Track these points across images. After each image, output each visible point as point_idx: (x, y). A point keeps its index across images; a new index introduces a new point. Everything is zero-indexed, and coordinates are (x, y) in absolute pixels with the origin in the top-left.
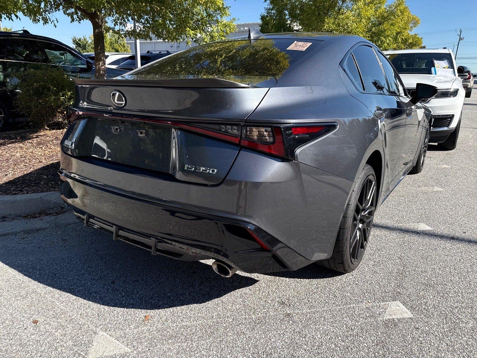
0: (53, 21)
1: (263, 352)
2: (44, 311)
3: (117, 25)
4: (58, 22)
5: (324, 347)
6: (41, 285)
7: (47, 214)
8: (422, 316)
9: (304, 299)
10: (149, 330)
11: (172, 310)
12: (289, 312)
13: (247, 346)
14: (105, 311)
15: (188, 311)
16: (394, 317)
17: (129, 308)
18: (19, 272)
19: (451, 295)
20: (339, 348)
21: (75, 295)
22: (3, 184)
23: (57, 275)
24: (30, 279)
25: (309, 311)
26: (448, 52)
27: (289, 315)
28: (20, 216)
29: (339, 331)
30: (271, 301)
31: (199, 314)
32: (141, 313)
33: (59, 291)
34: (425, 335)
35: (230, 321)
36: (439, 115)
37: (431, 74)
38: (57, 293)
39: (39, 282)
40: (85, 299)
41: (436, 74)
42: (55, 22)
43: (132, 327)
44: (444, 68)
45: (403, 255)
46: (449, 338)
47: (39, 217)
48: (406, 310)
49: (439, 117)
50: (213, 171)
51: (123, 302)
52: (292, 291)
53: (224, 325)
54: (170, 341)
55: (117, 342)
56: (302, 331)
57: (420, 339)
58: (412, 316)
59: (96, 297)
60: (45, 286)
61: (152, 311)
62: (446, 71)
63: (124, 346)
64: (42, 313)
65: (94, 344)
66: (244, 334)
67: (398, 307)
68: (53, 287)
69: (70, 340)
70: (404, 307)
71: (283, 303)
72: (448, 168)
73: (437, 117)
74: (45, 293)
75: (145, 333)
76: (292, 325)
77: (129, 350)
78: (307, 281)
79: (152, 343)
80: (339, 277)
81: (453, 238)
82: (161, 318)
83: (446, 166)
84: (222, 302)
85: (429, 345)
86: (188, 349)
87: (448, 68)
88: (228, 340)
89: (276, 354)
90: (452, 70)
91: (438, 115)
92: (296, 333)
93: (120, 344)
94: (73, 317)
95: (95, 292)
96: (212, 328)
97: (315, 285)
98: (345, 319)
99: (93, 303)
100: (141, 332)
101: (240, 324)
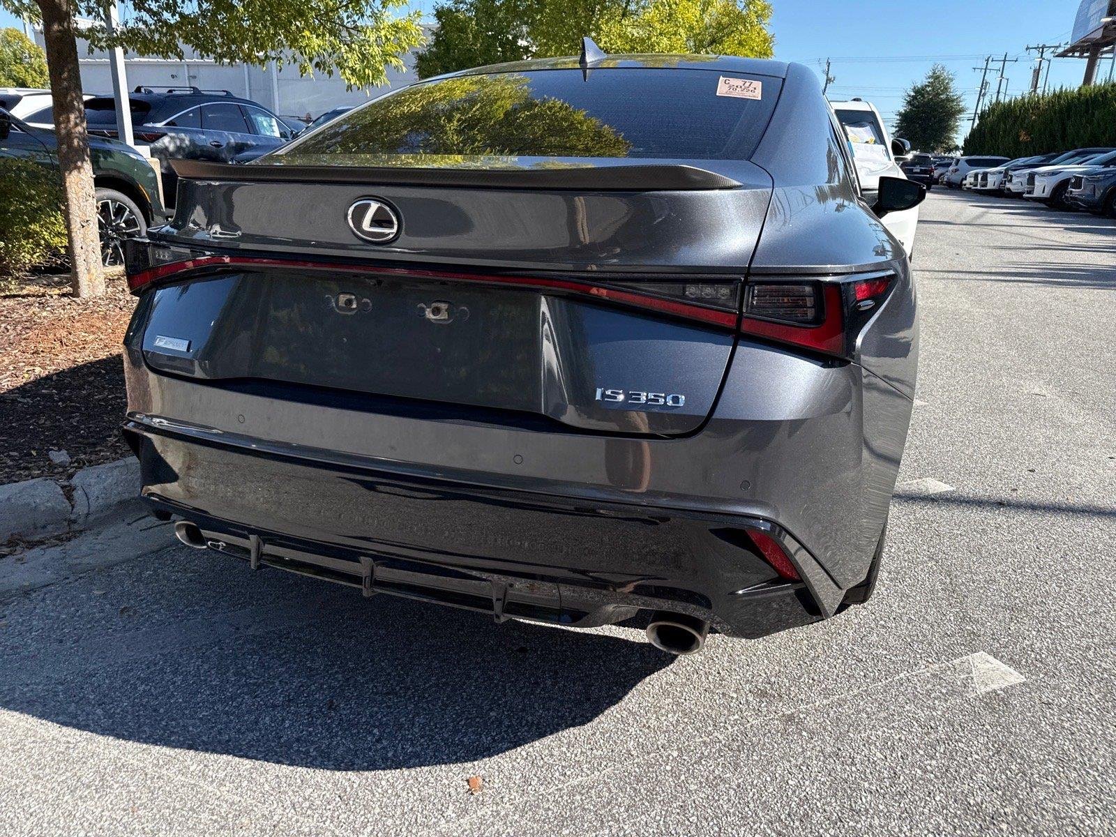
1: (789, 815)
2: (183, 816)
5: (902, 778)
7: (31, 545)
8: (1042, 676)
9: (800, 677)
10: (498, 813)
11: (524, 753)
12: (787, 712)
13: (747, 809)
14: (355, 786)
15: (564, 749)
16: (995, 687)
17: (414, 766)
18: (40, 717)
20: (932, 775)
23: (162, 711)
25: (825, 702)
26: (868, 109)
27: (790, 719)
29: (910, 737)
30: (736, 692)
31: (595, 752)
32: (452, 776)
33: (192, 752)
34: (1069, 715)
35: (675, 755)
38: (191, 759)
39: (118, 736)
43: (449, 813)
44: (867, 142)
45: (932, 550)
47: (10, 554)
48: (1006, 667)
51: (390, 755)
53: (668, 768)
56: (840, 749)
57: (1065, 724)
58: (1022, 679)
59: (307, 753)
60: (145, 746)
61: (476, 763)
62: (872, 150)
66: (723, 780)
67: (989, 665)
70: (998, 662)
71: (764, 694)
74: (156, 766)
75: (493, 824)
76: (813, 741)
78: (783, 634)
81: (1000, 504)
82: (509, 778)
85: (1088, 736)
87: (875, 142)
88: (697, 802)
89: (819, 815)
90: (882, 147)
92: (830, 756)
94: (275, 818)
95: (298, 740)
96: (645, 779)
97: (805, 642)
98: (907, 707)
99: (311, 771)
100: (481, 823)
101: (701, 758)
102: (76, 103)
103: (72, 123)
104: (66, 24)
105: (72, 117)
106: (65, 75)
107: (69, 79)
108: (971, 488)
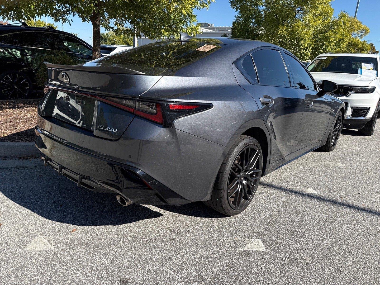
0: (69, 21)
1: (143, 261)
2: (9, 219)
3: (117, 25)
4: (72, 22)
5: (188, 262)
6: (14, 203)
7: (35, 158)
8: (273, 251)
9: (189, 230)
10: (72, 238)
11: (93, 228)
12: (174, 237)
13: (134, 256)
14: (48, 223)
15: (104, 229)
16: (250, 249)
17: (65, 223)
18: (2, 193)
19: (303, 240)
20: (198, 265)
21: (33, 211)
22: (12, 134)
23: (26, 197)
24: (7, 198)
25: (189, 238)
26: (375, 57)
27: (173, 239)
28: (17, 157)
29: (204, 254)
30: (165, 229)
31: (111, 232)
32: (70, 227)
33: (23, 207)
34: (267, 264)
35: (130, 238)
36: (358, 107)
37: (358, 73)
38: (21, 208)
39: (12, 200)
40: (38, 214)
41: (361, 74)
42: (71, 22)
43: (62, 235)
44: (369, 69)
45: (282, 208)
46: (285, 268)
47: (30, 159)
48: (263, 245)
49: (357, 108)
50: (115, 130)
51: (63, 219)
52: (184, 224)
53: (125, 241)
54: (83, 246)
55: (47, 242)
56: (178, 250)
57: (262, 266)
58: (265, 250)
59: (45, 214)
60: (16, 203)
61: (79, 226)
62: (371, 72)
63: (51, 246)
64: (7, 220)
65: (32, 242)
66: (135, 247)
67: (257, 243)
68: (20, 204)
69: (18, 238)
70: (262, 244)
71: (174, 231)
72: (357, 150)
73: (355, 108)
74: (14, 208)
75: (69, 240)
76: (172, 246)
77: (53, 249)
78: (199, 218)
79: (70, 246)
80: (224, 218)
81: (329, 201)
82: (83, 231)
83: (357, 148)
84: (131, 226)
85: (266, 271)
86: (93, 253)
87: (373, 69)
88: (122, 250)
89: (151, 263)
90: (376, 71)
91: (356, 107)
92: (173, 251)
93: (49, 244)
94: (25, 225)
95: (47, 211)
96: (116, 241)
97: (203, 222)
98: (213, 246)
99: (42, 217)
100: (66, 239)
101: (136, 241)
102: (98, 49)
103: (96, 54)
104: (98, 28)
105: (97, 53)
106: (96, 42)
107: (97, 42)
108: (326, 194)
